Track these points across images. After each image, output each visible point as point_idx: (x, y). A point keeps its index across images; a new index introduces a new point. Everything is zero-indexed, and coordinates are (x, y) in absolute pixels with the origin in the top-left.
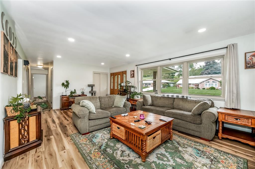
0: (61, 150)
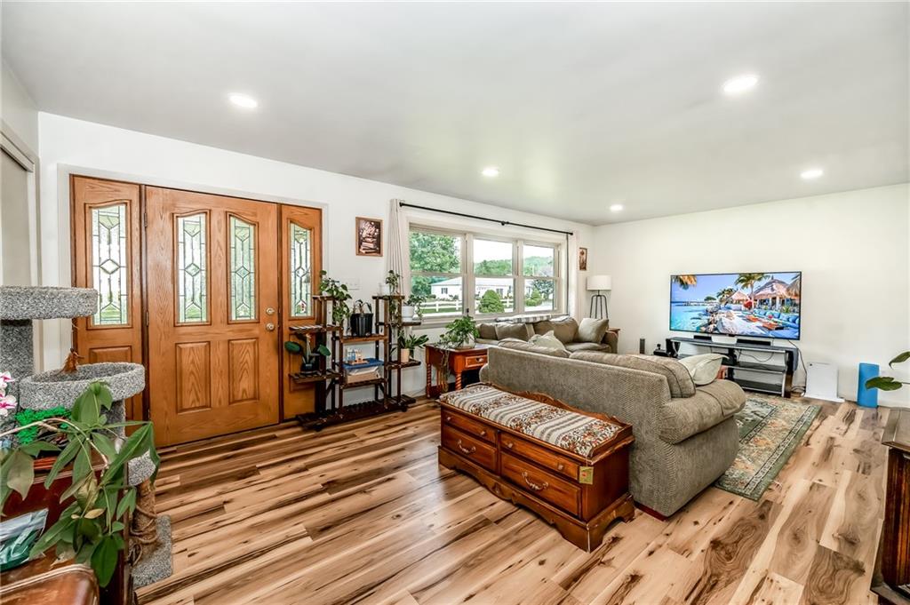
0: (827, 489)
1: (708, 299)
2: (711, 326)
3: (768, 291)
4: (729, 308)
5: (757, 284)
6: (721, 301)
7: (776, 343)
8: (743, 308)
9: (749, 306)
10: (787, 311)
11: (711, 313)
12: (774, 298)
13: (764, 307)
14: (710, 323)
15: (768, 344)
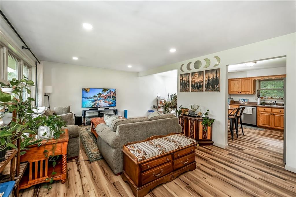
1: (95, 96)
2: (96, 105)
3: (109, 94)
4: (101, 99)
5: (107, 92)
6: (98, 97)
7: (110, 108)
8: (104, 99)
9: (105, 98)
10: (113, 99)
11: (96, 101)
12: (111, 96)
13: (109, 98)
14: (95, 104)
15: (109, 108)
